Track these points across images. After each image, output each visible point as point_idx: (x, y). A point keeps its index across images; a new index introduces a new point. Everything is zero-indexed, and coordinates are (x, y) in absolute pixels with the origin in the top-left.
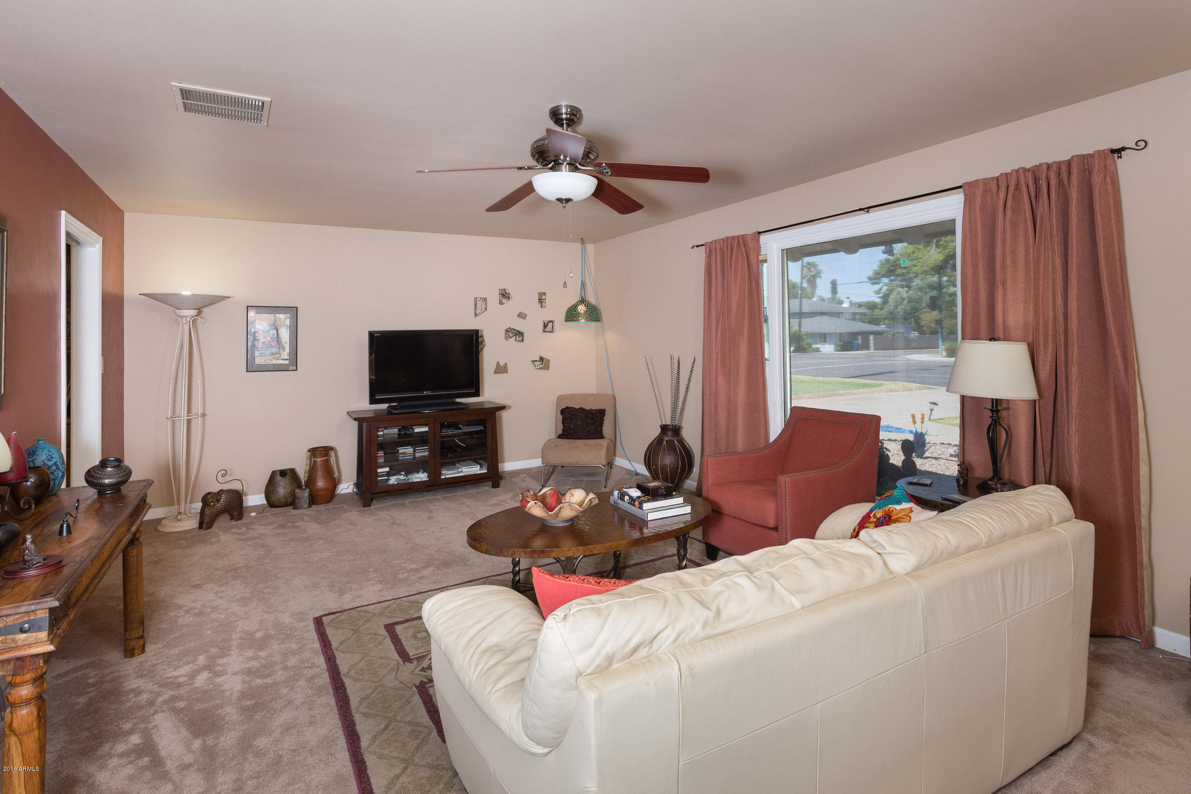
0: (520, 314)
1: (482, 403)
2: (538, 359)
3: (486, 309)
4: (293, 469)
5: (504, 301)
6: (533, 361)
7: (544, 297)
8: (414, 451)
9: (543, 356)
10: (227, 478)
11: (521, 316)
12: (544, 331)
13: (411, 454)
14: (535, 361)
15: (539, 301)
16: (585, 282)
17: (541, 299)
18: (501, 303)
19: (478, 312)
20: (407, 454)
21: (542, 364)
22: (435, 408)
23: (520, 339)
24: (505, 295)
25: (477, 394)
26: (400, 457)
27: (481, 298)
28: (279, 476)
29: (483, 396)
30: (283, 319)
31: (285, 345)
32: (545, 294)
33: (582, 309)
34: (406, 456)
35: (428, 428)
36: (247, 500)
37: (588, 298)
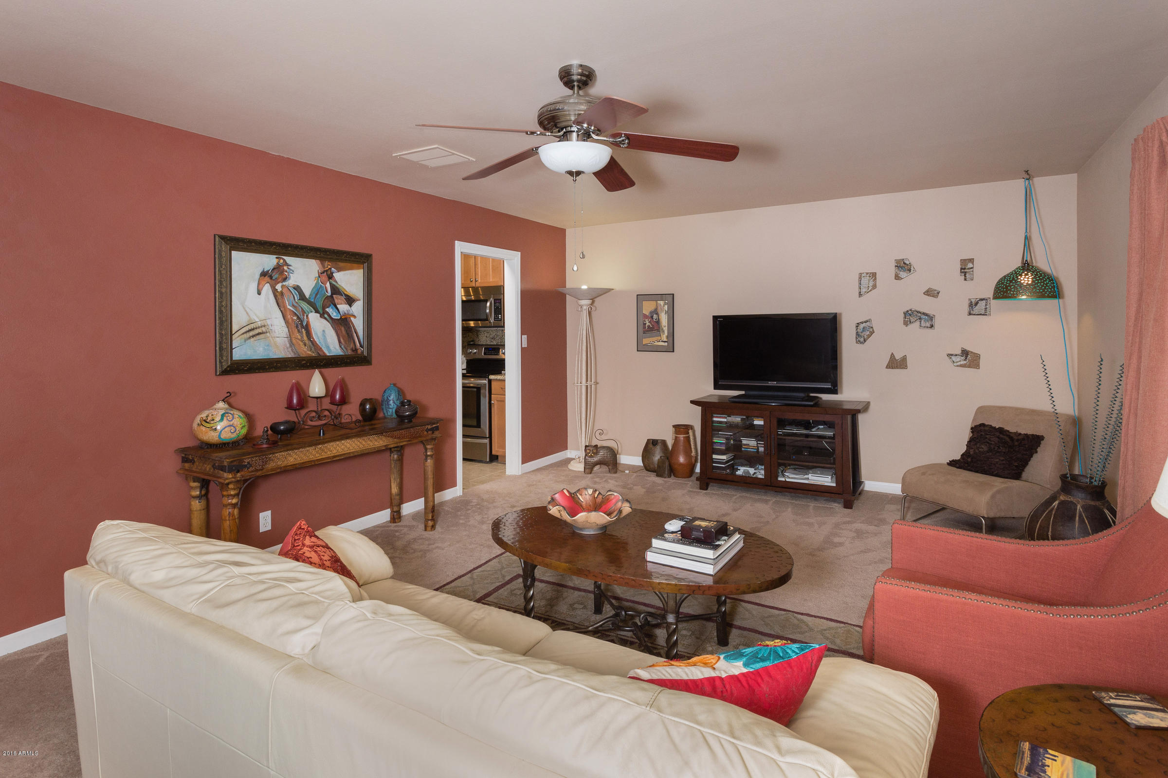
0: (927, 291)
1: (840, 403)
2: (959, 352)
3: (874, 287)
4: (665, 440)
5: (902, 274)
6: (950, 355)
7: (970, 265)
8: (757, 444)
9: (968, 349)
10: (604, 437)
11: (931, 293)
12: (970, 314)
13: (754, 446)
14: (952, 355)
15: (961, 272)
16: (1030, 237)
17: (965, 269)
18: (897, 277)
19: (863, 290)
20: (750, 446)
21: (965, 360)
22: (780, 402)
23: (928, 324)
24: (903, 266)
25: (834, 391)
26: (744, 448)
27: (867, 273)
28: (652, 445)
29: (841, 393)
30: (662, 305)
31: (664, 328)
32: (971, 261)
33: (1026, 279)
34: (749, 448)
35: (763, 422)
36: (620, 458)
37: (1036, 262)
